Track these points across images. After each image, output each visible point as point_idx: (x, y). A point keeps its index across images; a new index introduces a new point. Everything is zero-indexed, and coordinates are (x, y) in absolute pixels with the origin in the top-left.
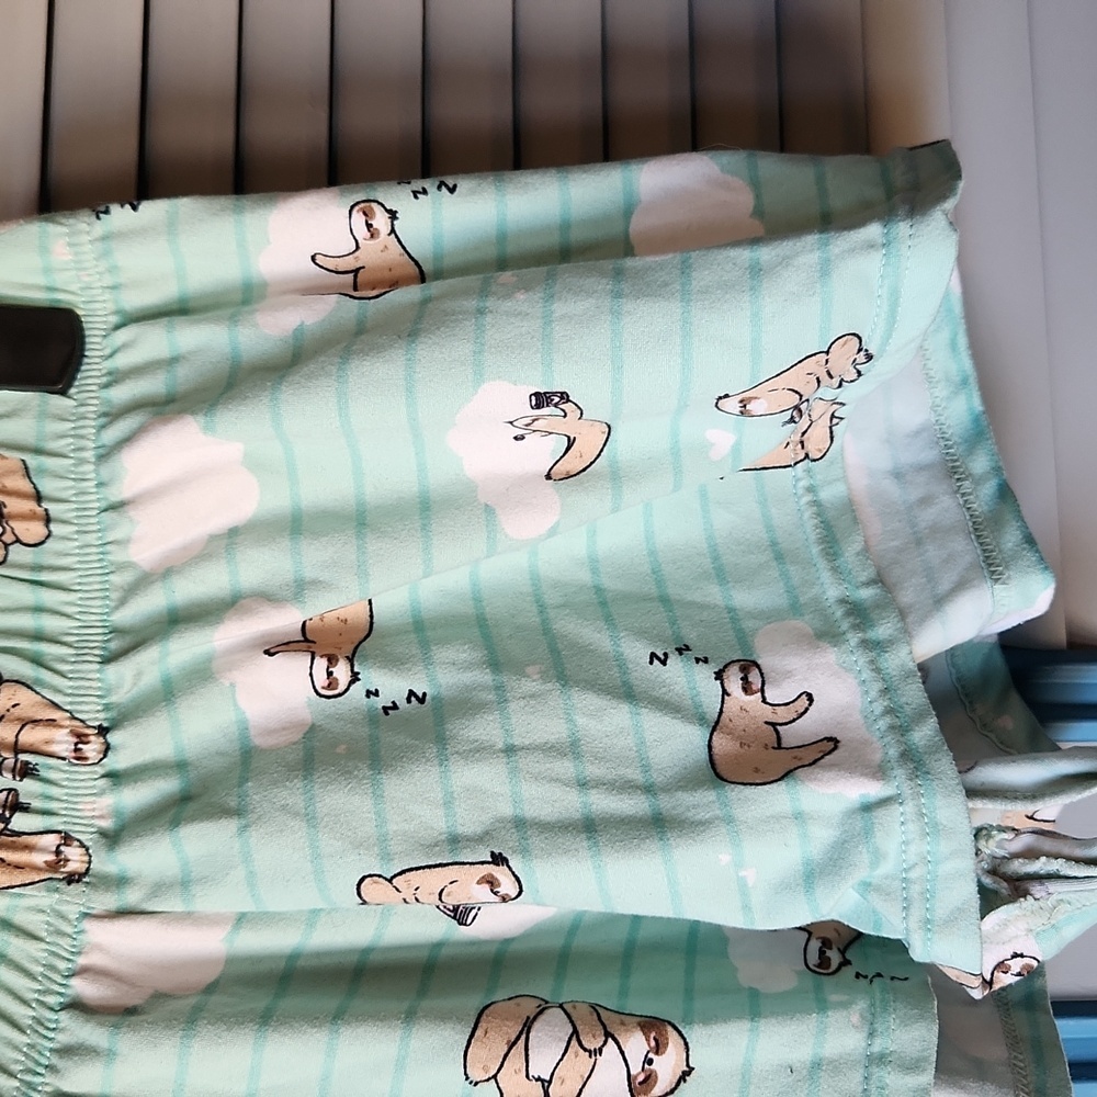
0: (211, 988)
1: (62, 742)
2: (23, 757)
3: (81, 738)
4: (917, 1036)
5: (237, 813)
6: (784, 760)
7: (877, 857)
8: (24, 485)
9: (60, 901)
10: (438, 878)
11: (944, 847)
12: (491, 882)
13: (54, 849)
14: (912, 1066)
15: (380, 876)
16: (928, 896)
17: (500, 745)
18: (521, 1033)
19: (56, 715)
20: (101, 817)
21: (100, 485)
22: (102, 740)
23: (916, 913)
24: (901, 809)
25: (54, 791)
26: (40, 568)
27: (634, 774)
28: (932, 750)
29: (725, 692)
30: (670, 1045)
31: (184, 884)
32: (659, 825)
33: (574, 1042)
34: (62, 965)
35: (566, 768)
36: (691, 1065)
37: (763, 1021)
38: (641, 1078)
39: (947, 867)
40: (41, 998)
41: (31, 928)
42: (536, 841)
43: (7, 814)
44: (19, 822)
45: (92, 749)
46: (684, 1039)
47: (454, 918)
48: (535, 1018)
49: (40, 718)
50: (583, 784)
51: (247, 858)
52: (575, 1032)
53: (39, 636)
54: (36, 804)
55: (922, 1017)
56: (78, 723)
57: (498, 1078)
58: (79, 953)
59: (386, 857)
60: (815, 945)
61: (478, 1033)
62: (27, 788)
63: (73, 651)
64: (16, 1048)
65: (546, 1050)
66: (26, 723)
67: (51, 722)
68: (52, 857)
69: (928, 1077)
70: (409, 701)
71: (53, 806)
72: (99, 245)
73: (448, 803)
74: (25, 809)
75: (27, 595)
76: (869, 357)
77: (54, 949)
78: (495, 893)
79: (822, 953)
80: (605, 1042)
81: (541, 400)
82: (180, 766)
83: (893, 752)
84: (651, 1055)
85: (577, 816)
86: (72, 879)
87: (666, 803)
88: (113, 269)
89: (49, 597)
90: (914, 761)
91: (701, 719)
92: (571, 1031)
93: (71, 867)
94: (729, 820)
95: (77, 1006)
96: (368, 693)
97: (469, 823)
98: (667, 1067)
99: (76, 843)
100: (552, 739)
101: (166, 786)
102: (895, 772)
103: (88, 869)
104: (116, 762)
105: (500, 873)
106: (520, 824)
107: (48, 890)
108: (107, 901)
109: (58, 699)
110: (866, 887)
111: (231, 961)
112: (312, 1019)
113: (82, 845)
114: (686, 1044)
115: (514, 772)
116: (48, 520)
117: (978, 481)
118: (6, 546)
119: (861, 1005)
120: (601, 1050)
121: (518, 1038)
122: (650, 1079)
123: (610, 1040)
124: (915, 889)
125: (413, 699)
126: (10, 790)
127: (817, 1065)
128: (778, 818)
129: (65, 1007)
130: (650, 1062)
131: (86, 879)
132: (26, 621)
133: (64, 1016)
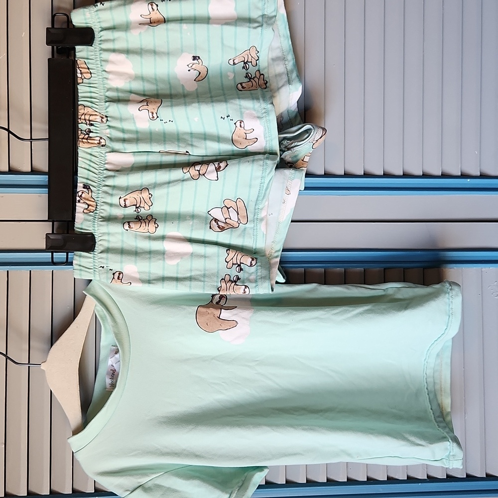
1: (98, 119)
2: (91, 122)
3: (102, 118)
8: (86, 66)
9: (101, 150)
13: (99, 140)
19: (96, 113)
20: (108, 134)
21: (101, 66)
22: (106, 118)
25: (97, 129)
26: (90, 84)
29: (236, 127)
34: (103, 162)
40: (100, 169)
41: (95, 155)
43: (89, 133)
44: (91, 135)
45: (104, 120)
49: (93, 114)
53: (91, 98)
54: (94, 131)
56: (101, 115)
57: (189, 171)
62: (92, 128)
64: (96, 178)
66: (91, 115)
67: (96, 115)
68: (98, 142)
71: (97, 131)
72: (95, 13)
74: (92, 132)
75: (88, 89)
76: (258, 52)
77: (101, 159)
81: (195, 58)
86: (103, 146)
88: (99, 18)
89: (92, 90)
93: (102, 144)
98: (223, 165)
103: (106, 144)
108: (110, 150)
109: (97, 110)
113: (104, 139)
116: (91, 73)
117: (289, 62)
118: (83, 79)
122: (219, 167)
126: (89, 129)
130: (219, 164)
132: (89, 95)
133: (105, 171)
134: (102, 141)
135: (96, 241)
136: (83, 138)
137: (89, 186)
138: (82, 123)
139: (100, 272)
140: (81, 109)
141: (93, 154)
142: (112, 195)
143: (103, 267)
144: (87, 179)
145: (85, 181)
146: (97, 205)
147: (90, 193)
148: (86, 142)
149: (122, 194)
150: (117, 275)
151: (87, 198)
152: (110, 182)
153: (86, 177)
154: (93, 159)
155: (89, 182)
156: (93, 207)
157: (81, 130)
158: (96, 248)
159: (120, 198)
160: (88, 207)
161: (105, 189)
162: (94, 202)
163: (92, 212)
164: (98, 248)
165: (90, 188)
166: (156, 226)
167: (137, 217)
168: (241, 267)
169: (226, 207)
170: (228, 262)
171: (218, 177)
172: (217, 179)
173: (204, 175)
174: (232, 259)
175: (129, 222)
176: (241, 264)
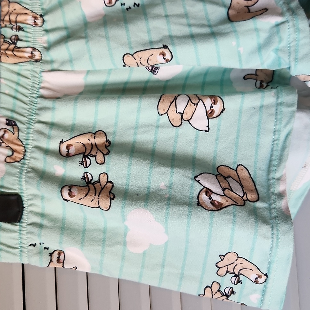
0: (81, 93)
1: (30, 20)
3: (35, 18)
4: (292, 98)
5: (85, 37)
6: (250, 15)
7: (281, 40)
9: (34, 67)
11: (301, 35)
12: (163, 54)
13: (31, 52)
14: (291, 105)
15: (130, 54)
16: (296, 51)
17: (164, 15)
18: (174, 100)
19: (27, 12)
20: (44, 43)
22: (42, 19)
23: (293, 56)
24: (288, 25)
25: (29, 35)
27: (205, 22)
28: (297, 8)
30: (218, 102)
31: (71, 61)
32: (213, 35)
33: (190, 102)
34: (37, 86)
35: (184, 21)
36: (225, 108)
37: (245, 95)
38: (210, 112)
39: (302, 42)
40: (32, 95)
41: (26, 75)
42: (176, 41)
43: (16, 41)
44: (19, 44)
45: (39, 22)
46: (222, 100)
47: (152, 72)
48: (178, 96)
49: (22, 13)
50: (190, 25)
51: (89, 51)
52: (190, 99)
54: (24, 39)
56: (34, 14)
57: (168, 113)
58: (41, 83)
59: (131, 48)
61: (161, 100)
62: (20, 34)
64: (26, 109)
65: (181, 105)
66: (18, 14)
67: (26, 14)
68: (30, 55)
69: (295, 108)
70: (134, 6)
71: (29, 39)
73: (149, 32)
74: (21, 40)
77: (34, 82)
78: (164, 59)
79: (261, 84)
80: (199, 102)
82: (66, 28)
83: (285, 9)
84: (212, 105)
85: (188, 34)
86: (37, 61)
87: (215, 29)
90: (293, 12)
91: (224, 5)
92: (188, 99)
93: (36, 58)
94: (235, 31)
95: (42, 97)
96: (122, 4)
97: (155, 37)
98: (217, 108)
99: (37, 50)
100: (179, 13)
101: (63, 33)
102: (286, 14)
103: (41, 59)
104: (47, 26)
105: (166, 51)
106: (171, 37)
107: (30, 64)
108: (49, 67)
109: (27, 7)
110: (277, 50)
111: (86, 86)
112: (113, 98)
113: (39, 51)
114: (223, 101)
115: (168, 22)
120: (198, 104)
121: (173, 101)
122: (212, 112)
123: (200, 101)
124: (292, 49)
125: (135, 6)
126: (16, 35)
127: (262, 107)
128: (250, 30)
129: (38, 97)
130: (212, 107)
131: (41, 61)
133: (39, 100)
134: (36, 53)
135: (24, 206)
136: (7, 49)
137: (15, 123)
138: (6, 26)
139: (30, 254)
140: (5, 5)
141: (23, 73)
142: (49, 137)
143: (34, 245)
144: (13, 111)
145: (9, 114)
146: (25, 151)
147: (16, 133)
148: (11, 55)
149: (65, 136)
150: (55, 255)
151: (11, 139)
152: (46, 117)
153: (11, 107)
154: (23, 81)
155: (16, 116)
156: (19, 153)
157: (5, 37)
158: (23, 217)
159: (62, 142)
160: (12, 155)
161: (39, 126)
162: (21, 146)
163: (18, 162)
164: (27, 217)
165: (17, 126)
166: (112, 197)
167: (85, 174)
168: (239, 278)
169: (221, 175)
170: (220, 268)
171: (208, 126)
172: (207, 129)
173: (188, 121)
174: (228, 266)
175: (71, 187)
176: (240, 275)
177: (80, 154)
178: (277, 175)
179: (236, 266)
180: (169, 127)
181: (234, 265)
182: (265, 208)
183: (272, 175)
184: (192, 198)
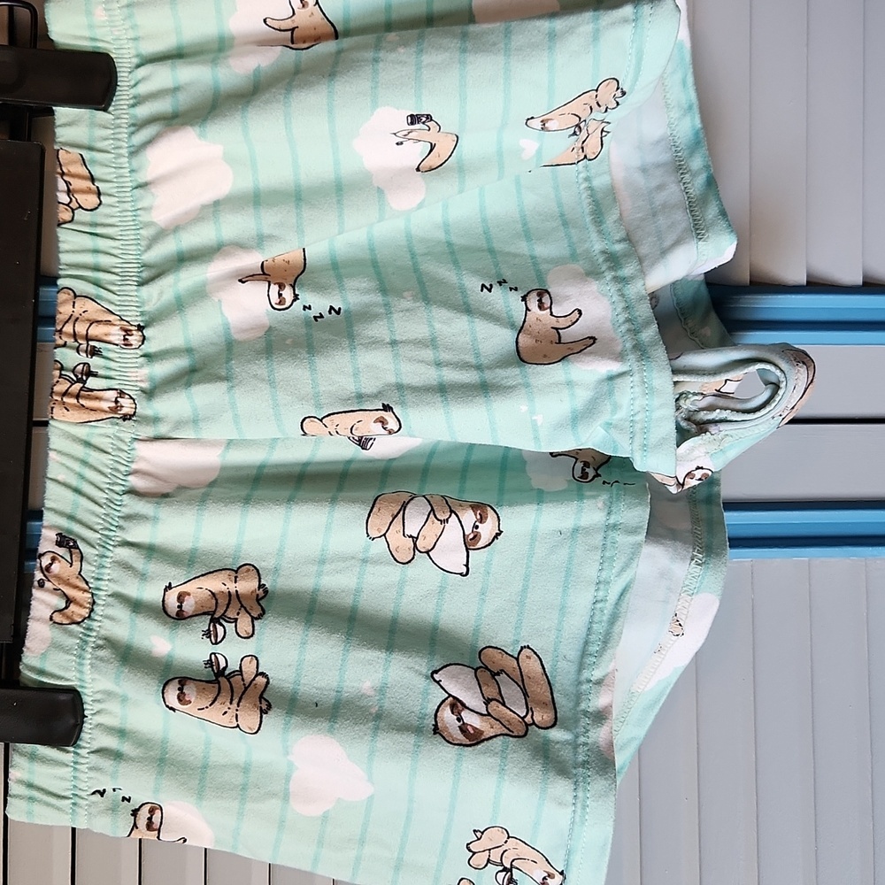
0: (212, 484)
1: (116, 335)
2: (91, 343)
3: (127, 332)
4: (637, 514)
5: (226, 379)
6: (562, 349)
7: (616, 407)
8: (83, 171)
9: (119, 431)
10: (350, 419)
11: (656, 402)
12: (383, 422)
13: (114, 400)
14: (633, 531)
15: (315, 417)
16: (645, 431)
17: (388, 340)
18: (400, 510)
19: (111, 318)
20: (141, 381)
21: (132, 171)
22: (140, 333)
23: (638, 440)
24: (631, 379)
25: (112, 365)
26: (96, 225)
27: (471, 359)
28: (653, 344)
29: (527, 309)
30: (489, 518)
31: (195, 421)
32: (484, 389)
33: (432, 515)
34: (123, 469)
35: (428, 354)
37: (545, 505)
38: (471, 536)
39: (657, 414)
40: (111, 488)
41: (102, 446)
42: (409, 397)
43: (84, 378)
44: (92, 383)
45: (134, 339)
46: (497, 514)
47: (359, 445)
48: (408, 502)
49: (100, 319)
50: (439, 364)
51: (233, 405)
52: (432, 510)
53: (97, 269)
54: (101, 372)
55: (640, 504)
56: (125, 323)
57: (387, 535)
58: (132, 462)
59: (319, 406)
60: (579, 465)
61: (374, 510)
62: (95, 362)
63: (120, 278)
64: (98, 516)
65: (415, 520)
66: (92, 322)
67: (108, 322)
68: (113, 405)
69: (642, 537)
70: (330, 313)
71: (112, 373)
72: (125, 10)
73: (356, 374)
74: (95, 375)
75: (89, 242)
76: (624, 93)
77: (116, 459)
78: (385, 429)
79: (583, 470)
80: (450, 516)
81: (414, 119)
82: (189, 351)
83: (629, 345)
84: (477, 524)
85: (435, 383)
86: (125, 418)
87: (489, 376)
88: (134, 27)
89: (102, 244)
90: (641, 351)
91: (512, 326)
92: (430, 509)
93: (124, 411)
94: (527, 385)
95: (132, 492)
96: (305, 308)
97: (369, 387)
98: (486, 530)
99: (127, 396)
100: (420, 336)
101: (181, 363)
102: (629, 357)
103: (135, 412)
104: (149, 347)
105: (388, 416)
106: (400, 387)
107: (112, 424)
108: (149, 431)
109: (111, 308)
110: (608, 425)
111: (223, 468)
112: (276, 501)
113: (131, 398)
114: (498, 517)
115: (396, 356)
116: (99, 194)
117: (694, 175)
118: (73, 210)
119: (604, 497)
120: (447, 520)
121: (398, 513)
122: (476, 537)
123: (453, 514)
124: (638, 426)
125: (333, 311)
126: (85, 364)
127: (576, 530)
128: (557, 384)
129: (125, 493)
130: (477, 527)
131: (134, 418)
132: (89, 259)
133: (125, 497)
134: (125, 402)
135: (86, 713)
136: (65, 394)
137: (75, 542)
138: (65, 345)
139: (93, 810)
140: (65, 302)
141: (95, 441)
142: (143, 577)
143: (102, 793)
144: (71, 518)
145: (64, 523)
146: (94, 603)
147: (77, 564)
148: (74, 405)
149: (176, 575)
150: (144, 814)
151: (65, 576)
152: (139, 533)
153: (68, 510)
154: (94, 458)
155: (77, 528)
156: (81, 606)
157: (62, 368)
158: (82, 735)
159: (169, 587)
160: (66, 608)
161: (124, 553)
162: (85, 591)
163: (78, 623)
164: (92, 736)
165: (78, 548)
166: (264, 707)
167: (213, 656)
168: (512, 874)
169: (487, 668)
170: (474, 853)
171: (467, 565)
172: (464, 571)
173: (428, 552)
174: (490, 850)
175: (183, 681)
176: (514, 870)
177: (204, 614)
178: (597, 674)
179: (505, 851)
180: (388, 563)
181: (501, 850)
182: (567, 743)
183: (586, 674)
184: (423, 717)
